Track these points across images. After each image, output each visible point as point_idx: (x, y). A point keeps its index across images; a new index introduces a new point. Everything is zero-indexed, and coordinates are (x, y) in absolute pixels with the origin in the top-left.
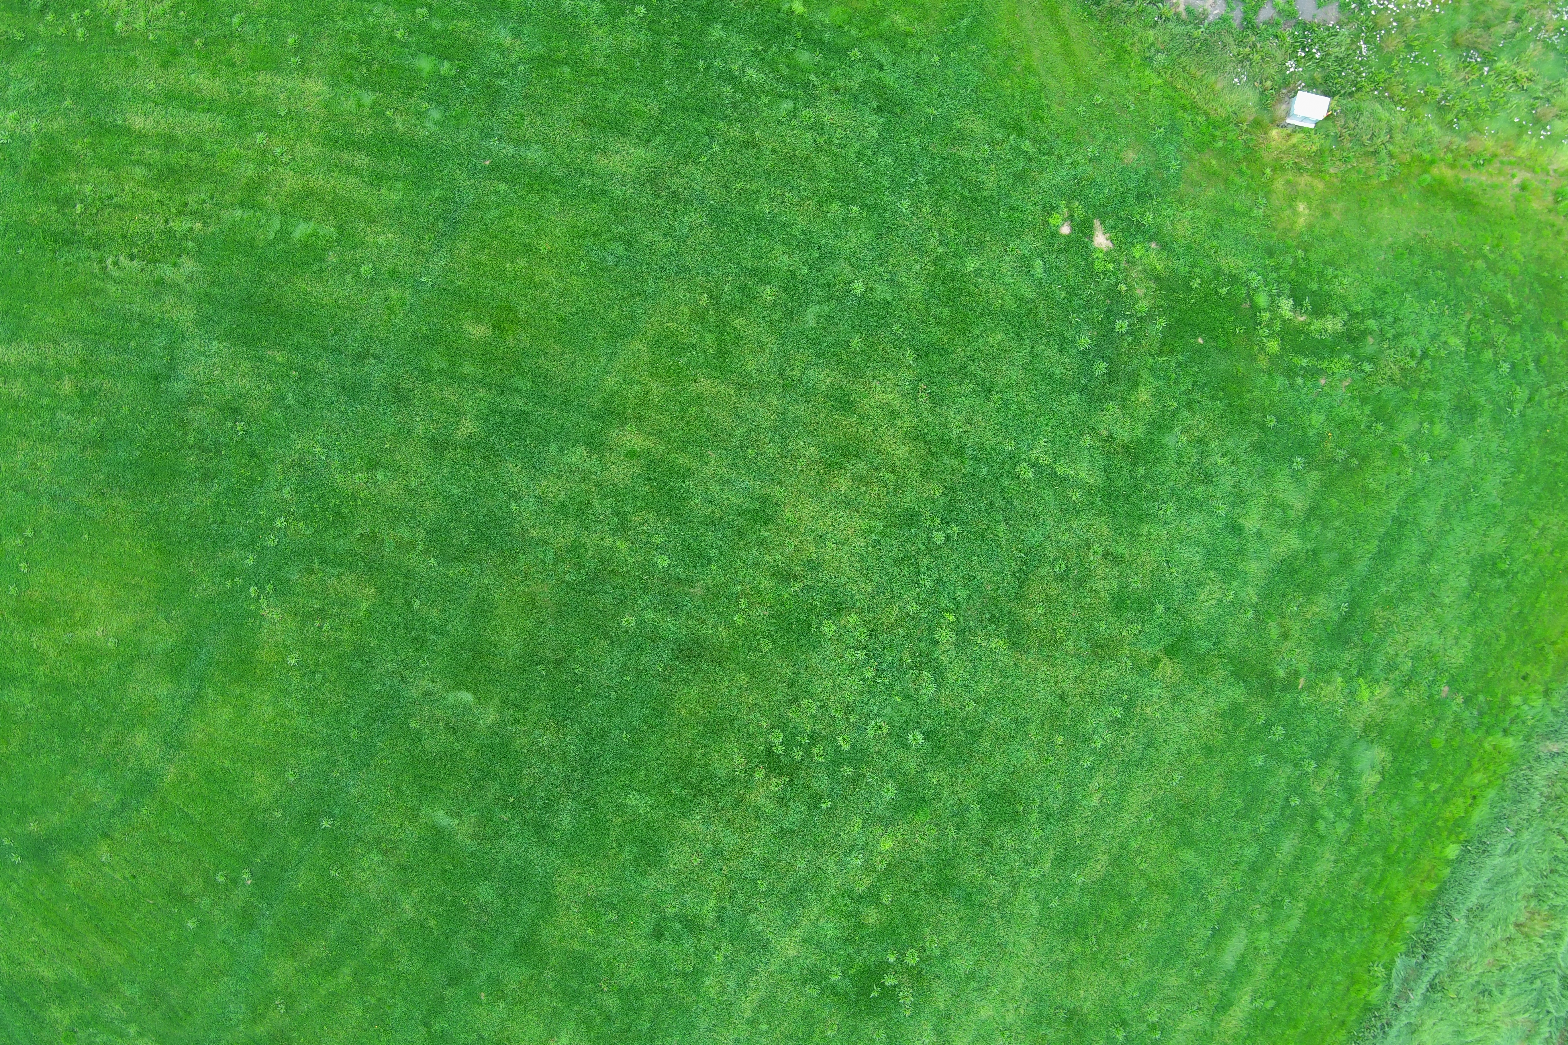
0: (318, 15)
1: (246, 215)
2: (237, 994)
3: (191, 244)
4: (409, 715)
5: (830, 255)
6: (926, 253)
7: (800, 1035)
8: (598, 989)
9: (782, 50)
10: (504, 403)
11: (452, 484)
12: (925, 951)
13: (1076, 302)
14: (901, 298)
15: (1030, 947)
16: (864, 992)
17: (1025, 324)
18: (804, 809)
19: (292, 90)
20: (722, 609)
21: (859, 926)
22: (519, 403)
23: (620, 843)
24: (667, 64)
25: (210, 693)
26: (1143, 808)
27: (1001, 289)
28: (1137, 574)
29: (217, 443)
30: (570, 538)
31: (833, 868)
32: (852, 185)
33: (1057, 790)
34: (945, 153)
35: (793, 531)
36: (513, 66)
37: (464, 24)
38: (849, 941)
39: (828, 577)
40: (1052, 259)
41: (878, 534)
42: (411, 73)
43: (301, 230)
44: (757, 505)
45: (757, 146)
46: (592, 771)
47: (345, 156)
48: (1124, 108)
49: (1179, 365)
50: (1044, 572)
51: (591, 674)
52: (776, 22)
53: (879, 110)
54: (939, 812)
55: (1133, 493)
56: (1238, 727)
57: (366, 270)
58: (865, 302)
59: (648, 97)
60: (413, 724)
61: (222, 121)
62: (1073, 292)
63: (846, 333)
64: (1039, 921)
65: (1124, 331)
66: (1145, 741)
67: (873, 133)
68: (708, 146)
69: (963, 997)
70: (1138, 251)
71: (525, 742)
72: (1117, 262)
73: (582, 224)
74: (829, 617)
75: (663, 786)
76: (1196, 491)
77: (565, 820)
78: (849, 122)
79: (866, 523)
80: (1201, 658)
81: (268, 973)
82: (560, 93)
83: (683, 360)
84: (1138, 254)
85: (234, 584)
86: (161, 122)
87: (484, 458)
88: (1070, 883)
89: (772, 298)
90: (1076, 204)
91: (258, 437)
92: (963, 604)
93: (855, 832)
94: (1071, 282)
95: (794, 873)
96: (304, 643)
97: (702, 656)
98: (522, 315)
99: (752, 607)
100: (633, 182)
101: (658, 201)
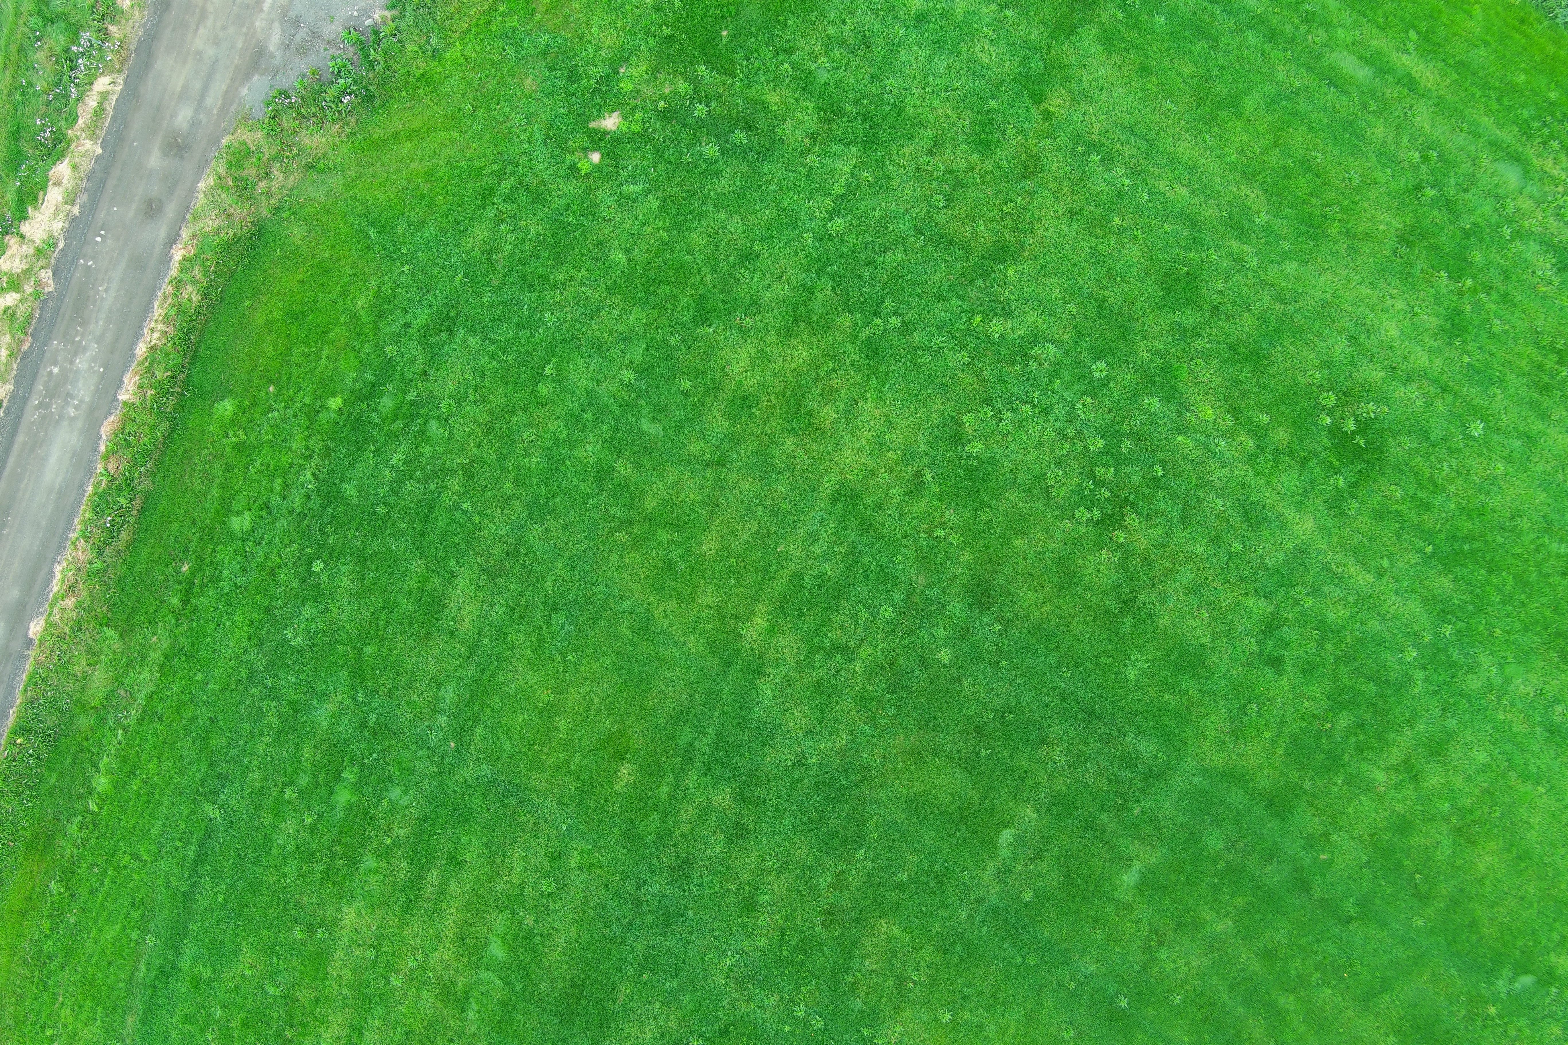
0: (278, 903)
1: (475, 1006)
4: (1018, 899)
5: (593, 399)
6: (602, 301)
7: (1397, 525)
8: (1329, 733)
9: (377, 425)
10: (702, 758)
11: (780, 824)
12: (1322, 385)
13: (670, 154)
14: (645, 333)
15: (1328, 276)
16: (1358, 453)
17: (686, 209)
18: (1161, 494)
19: (351, 940)
20: (943, 557)
21: (1290, 451)
22: (705, 743)
23: (1177, 691)
24: (377, 545)
26: (1197, 142)
27: (648, 229)
28: (954, 124)
30: (851, 705)
31: (1226, 471)
32: (523, 369)
33: (1169, 230)
34: (503, 270)
35: (870, 473)
36: (357, 704)
37: (307, 751)
38: (1304, 463)
39: (923, 442)
40: (623, 174)
41: (883, 385)
42: (350, 813)
43: (497, 950)
44: (839, 506)
45: (472, 463)
46: (1097, 712)
47: (426, 894)
48: (481, 83)
49: (747, 58)
50: (941, 218)
51: (995, 701)
52: (348, 427)
53: (450, 333)
54: (1179, 354)
55: (872, 118)
56: (1123, 38)
57: (547, 886)
58: (644, 371)
59: (406, 570)
60: (1028, 896)
61: (374, 1019)
62: (660, 157)
63: (674, 394)
64: (1304, 263)
65: (706, 109)
66: (1128, 135)
67: (473, 341)
68: (466, 512)
69: (1374, 351)
70: (627, 86)
71: (1059, 781)
72: (634, 109)
73: (528, 653)
74: (964, 445)
75: (1121, 639)
76: (876, 54)
77: (1146, 747)
78: (458, 365)
80: (1049, 68)
82: (391, 660)
83: (681, 566)
84: (630, 87)
87: (757, 786)
88: (1267, 227)
89: (628, 465)
90: (571, 143)
91: (708, 1024)
92: (965, 305)
93: (1191, 444)
94: (650, 157)
95: (1228, 512)
96: (930, 1002)
97: (990, 583)
98: (614, 728)
99: (943, 525)
100: (492, 595)
101: (515, 571)
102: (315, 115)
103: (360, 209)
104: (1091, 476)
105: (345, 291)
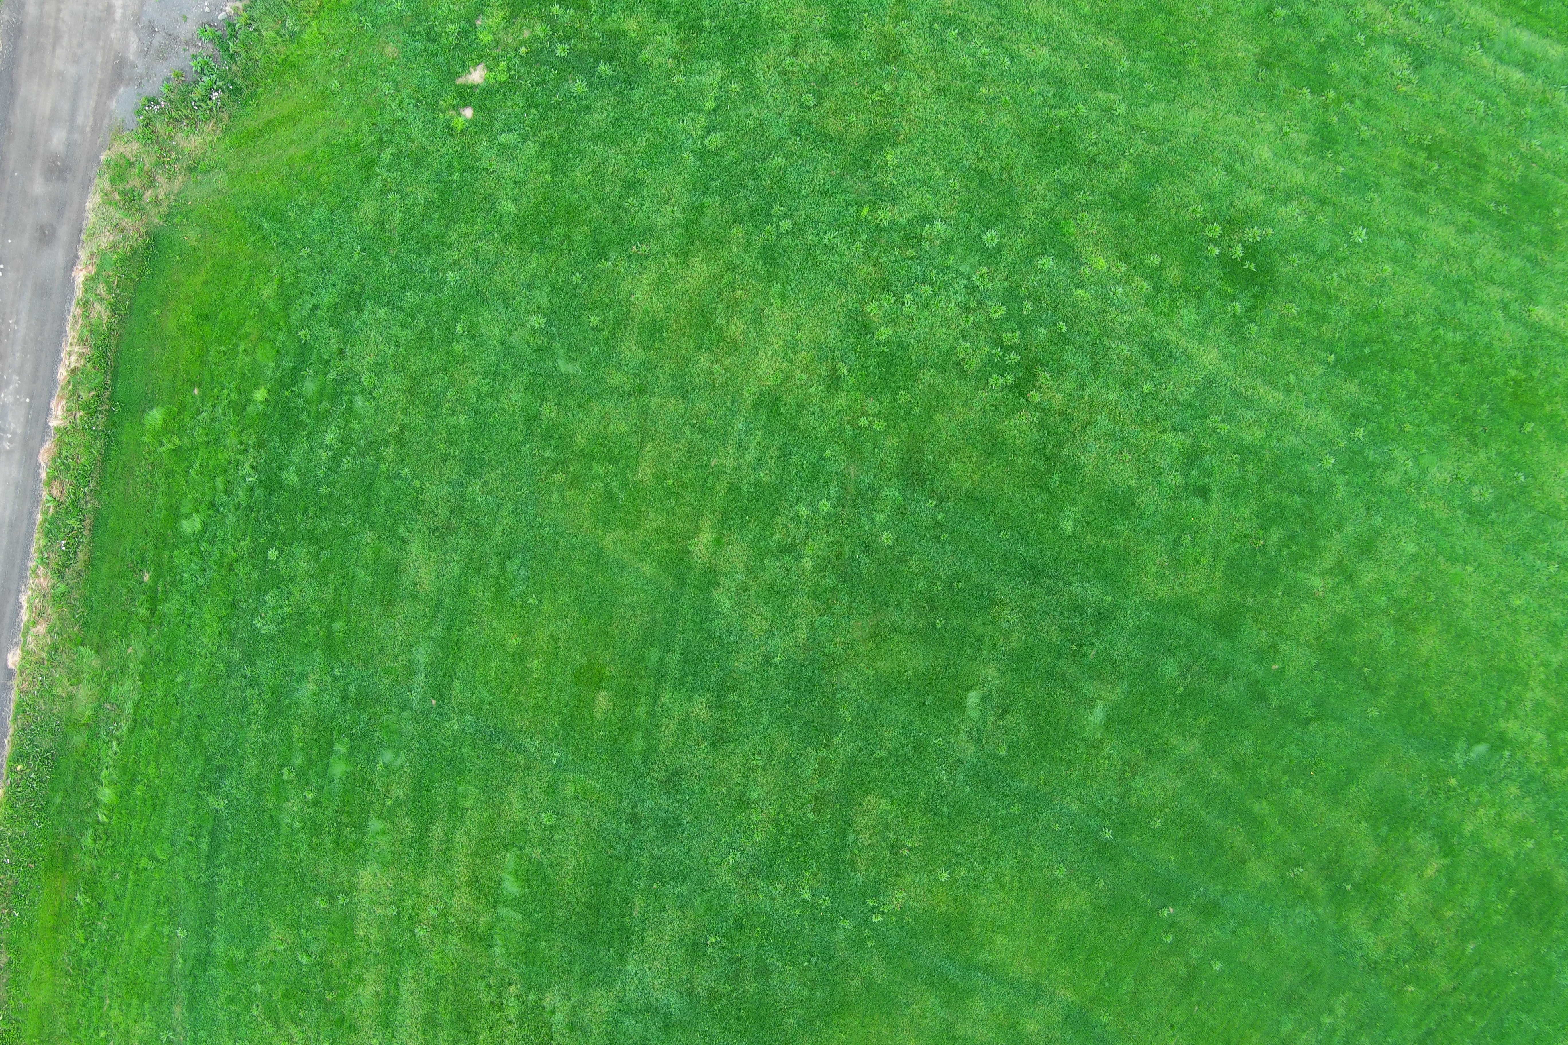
0: (295, 879)
1: (499, 942)
2: (1285, 917)
3: (531, 997)
4: (994, 755)
5: (507, 349)
6: (499, 252)
7: (1298, 341)
8: (1262, 550)
9: (304, 409)
10: (674, 674)
11: (758, 723)
12: (1206, 218)
13: (541, 98)
14: (546, 277)
15: (1196, 111)
16: (1251, 279)
17: (565, 149)
18: (1068, 349)
19: (372, 901)
20: (869, 444)
21: (1184, 287)
22: (673, 659)
23: (1113, 535)
24: (325, 524)
25: (982, 957)
27: (531, 175)
28: (811, 21)
29: (730, 962)
30: (806, 601)
31: (1127, 317)
32: (435, 332)
33: (1036, 91)
34: (398, 238)
35: (787, 376)
36: (336, 679)
37: (296, 731)
38: (1200, 296)
39: (832, 337)
40: (498, 124)
41: (785, 289)
42: (348, 782)
43: (511, 887)
44: (763, 412)
45: (402, 430)
46: (1040, 567)
47: (435, 845)
48: (343, 59)
50: (815, 117)
51: (941, 573)
52: (277, 416)
53: (359, 308)
54: (1064, 211)
55: (730, 29)
57: (547, 819)
58: (552, 314)
59: (359, 543)
60: (1002, 750)
61: (407, 971)
62: (530, 102)
63: (585, 331)
64: (1171, 102)
65: (566, 47)
67: (382, 313)
68: (405, 479)
69: (1251, 176)
70: (486, 38)
71: (1014, 638)
72: (497, 59)
73: (490, 603)
74: (872, 334)
75: (1052, 494)
77: (1091, 593)
78: (372, 338)
79: (775, 301)
81: (1263, 887)
82: (360, 631)
83: (622, 495)
84: (489, 37)
85: (871, 938)
86: (410, 1031)
87: (730, 691)
88: (1129, 73)
89: (554, 408)
90: (442, 103)
91: (722, 921)
92: (851, 197)
93: (1089, 296)
94: (521, 103)
95: (1135, 356)
96: (927, 865)
97: (918, 462)
98: (585, 660)
99: (866, 414)
100: (445, 554)
101: (463, 527)
102: (186, 117)
103: (248, 202)
104: (999, 342)
105: (249, 285)
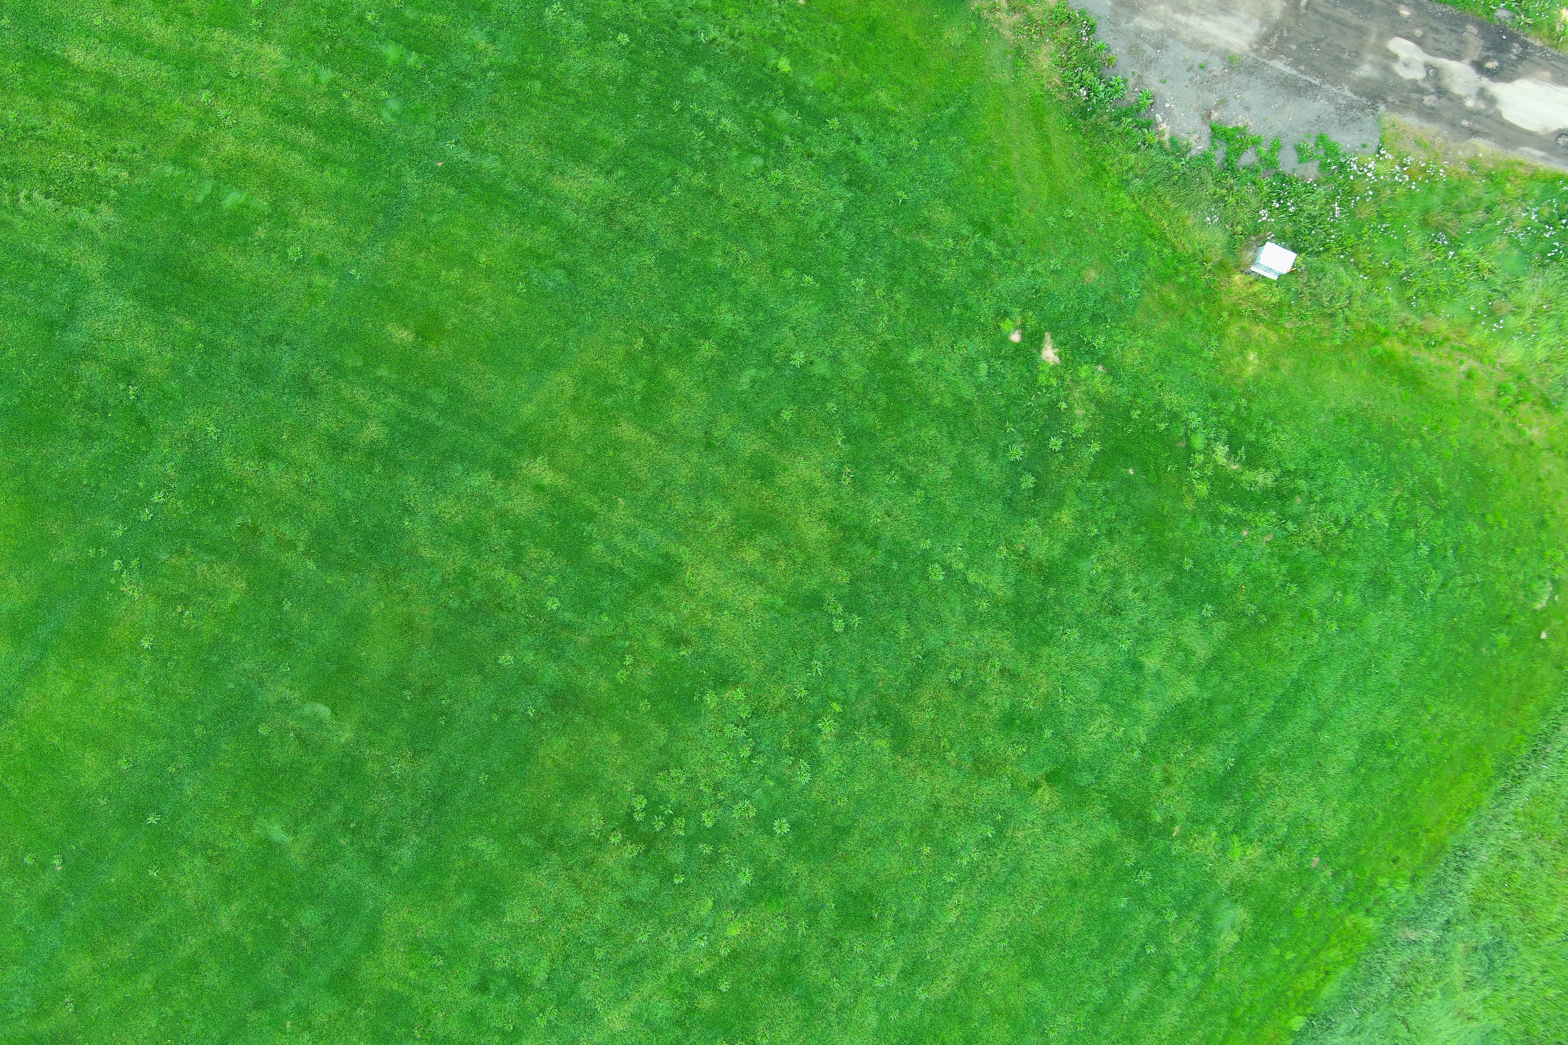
1: (177, 173)
2: (24, 985)
3: (113, 193)
4: (260, 720)
5: (776, 322)
6: (874, 336)
8: (410, 1035)
9: (761, 105)
10: (415, 413)
11: (346, 487)
13: (1014, 412)
14: (840, 377)
17: (960, 424)
18: (656, 882)
19: (248, 53)
20: (605, 662)
21: (692, 1010)
22: (430, 416)
23: (459, 888)
24: (642, 99)
25: (52, 663)
26: (999, 933)
27: (942, 386)
28: (1031, 694)
29: (105, 404)
30: (461, 563)
31: (675, 946)
32: (810, 254)
33: (915, 901)
34: (908, 239)
35: (691, 594)
36: (484, 71)
37: (440, 19)
38: (679, 1023)
39: (721, 648)
40: (997, 364)
41: (778, 612)
42: (376, 58)
43: (232, 199)
44: (660, 561)
45: (719, 197)
46: (443, 808)
47: (292, 131)
48: (1093, 227)
49: (1106, 492)
50: (938, 678)
51: (458, 707)
52: (760, 76)
53: (849, 183)
54: (793, 905)
55: (1040, 612)
56: (1106, 865)
57: (293, 252)
58: (803, 374)
59: (616, 127)
60: (263, 730)
61: (168, 72)
62: (1013, 401)
63: (778, 403)
64: (876, 1033)
65: (1058, 449)
66: (1011, 865)
67: (839, 206)
68: (670, 189)
70: (1084, 371)
71: (377, 767)
72: (1061, 378)
73: (528, 244)
74: (714, 688)
75: (513, 834)
76: (1103, 621)
77: (405, 855)
78: (816, 190)
79: (768, 598)
80: (1081, 790)
81: (62, 968)
82: (527, 107)
83: (608, 402)
84: (1083, 375)
85: (98, 554)
86: (103, 60)
87: (385, 466)
88: (913, 998)
89: (710, 354)
90: (1031, 314)
91: (150, 405)
92: (852, 696)
93: (704, 913)
94: (1012, 391)
95: (634, 946)
96: (162, 627)
97: (576, 707)
98: (448, 326)
99: (636, 664)
100: (587, 211)
101: (610, 235)
102: (1069, 59)
103: (975, 100)
104: (677, 813)
105: (895, 81)
